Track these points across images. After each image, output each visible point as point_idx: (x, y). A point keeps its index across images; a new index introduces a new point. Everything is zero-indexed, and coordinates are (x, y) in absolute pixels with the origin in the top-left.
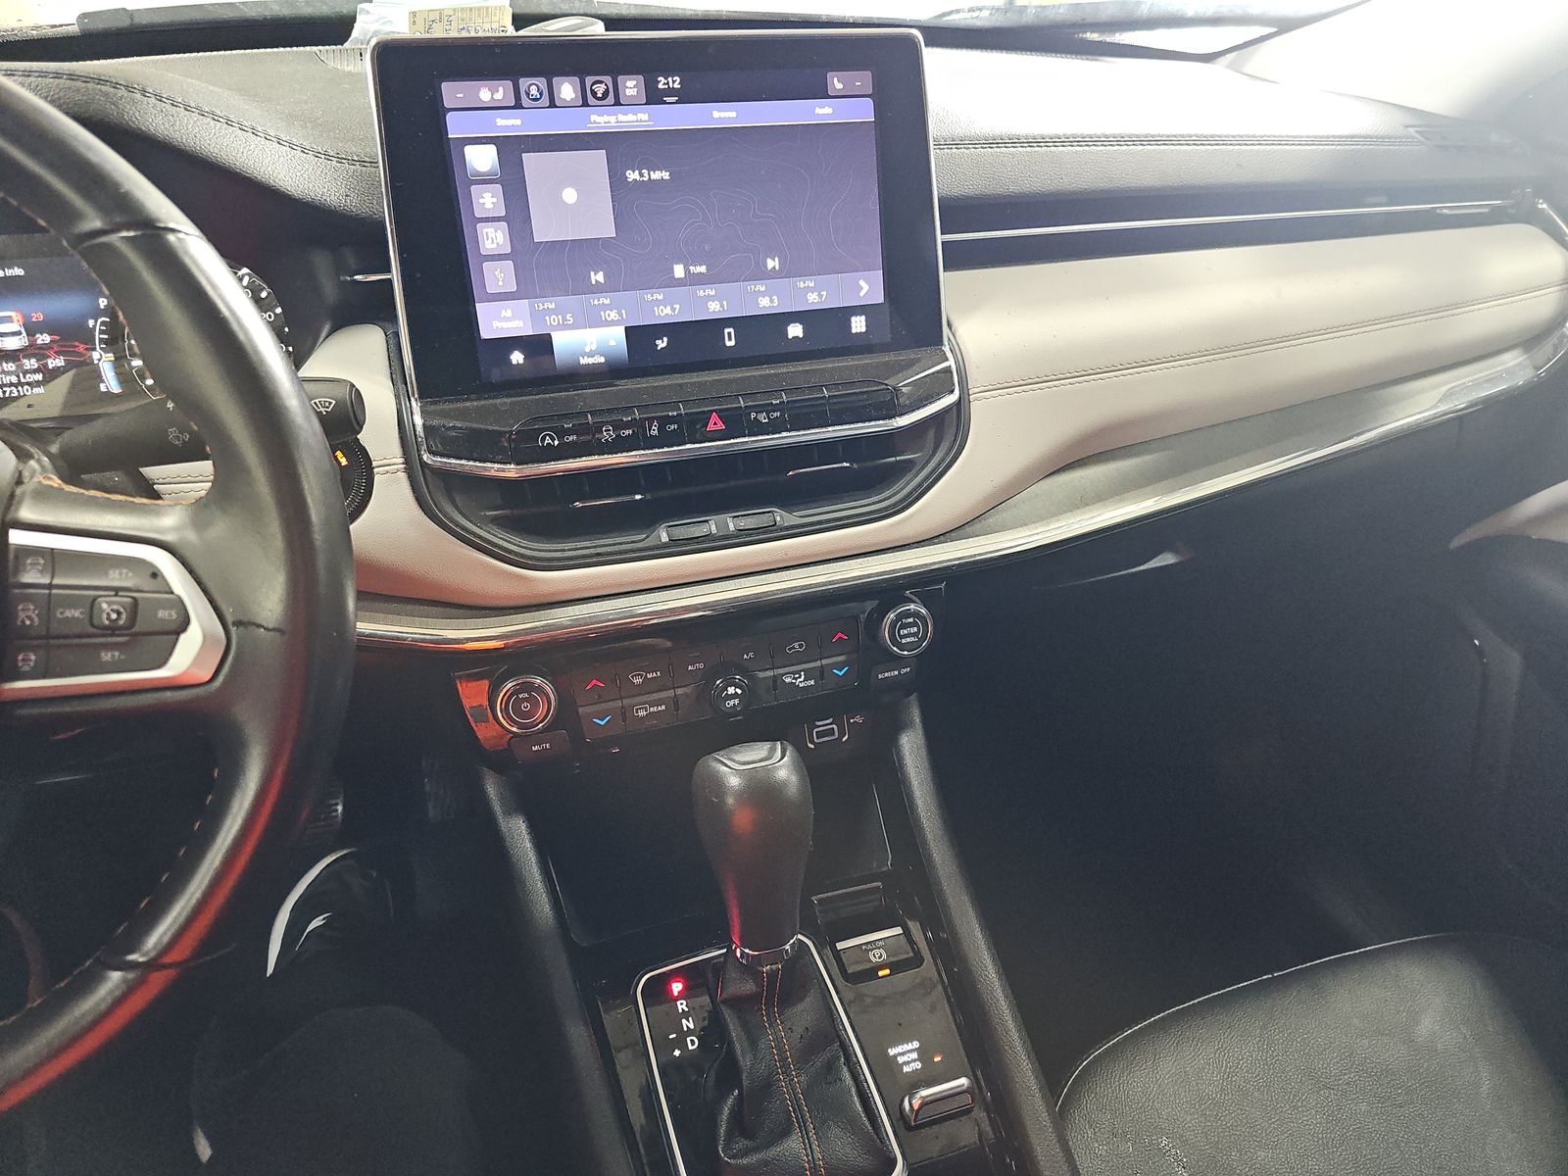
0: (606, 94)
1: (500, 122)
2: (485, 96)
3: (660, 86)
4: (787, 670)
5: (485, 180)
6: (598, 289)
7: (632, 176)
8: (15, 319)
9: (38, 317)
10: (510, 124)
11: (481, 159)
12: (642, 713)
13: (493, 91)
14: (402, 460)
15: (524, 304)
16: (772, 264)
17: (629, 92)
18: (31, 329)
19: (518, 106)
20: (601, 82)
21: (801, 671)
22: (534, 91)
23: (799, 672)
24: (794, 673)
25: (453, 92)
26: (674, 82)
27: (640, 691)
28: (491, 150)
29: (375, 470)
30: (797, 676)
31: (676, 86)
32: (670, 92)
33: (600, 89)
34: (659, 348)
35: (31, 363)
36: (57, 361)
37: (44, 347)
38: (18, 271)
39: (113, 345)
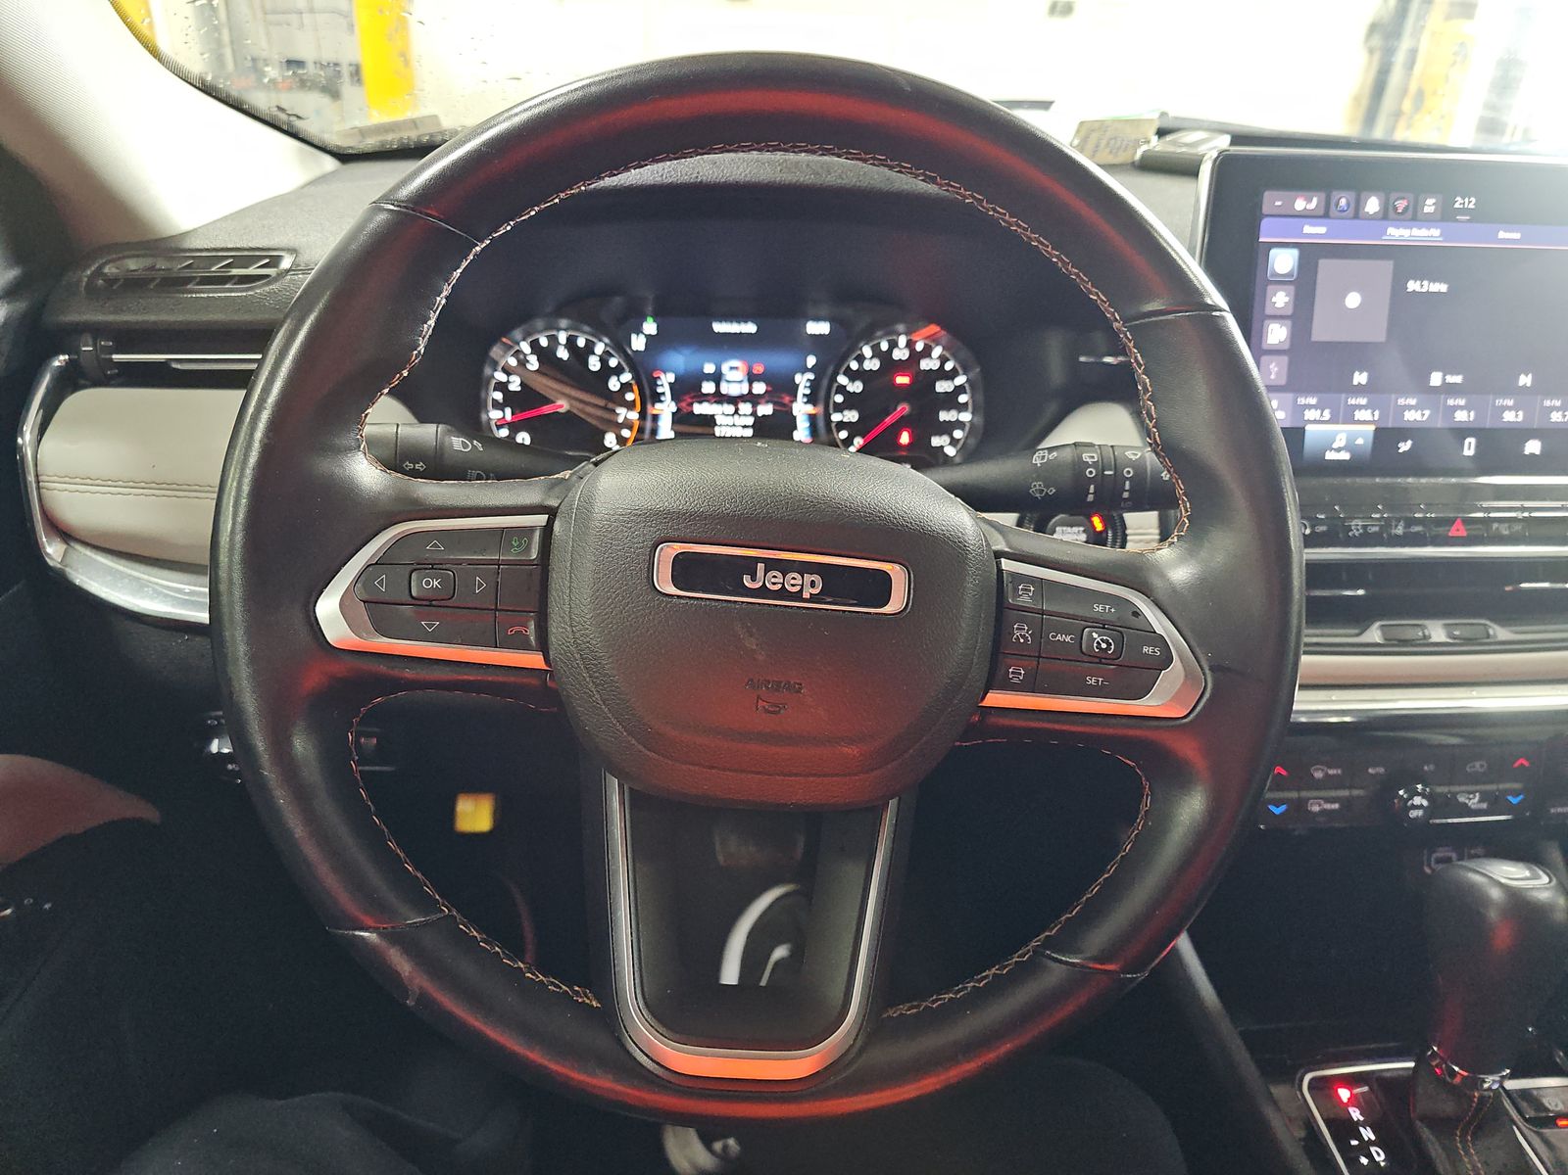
0: (1406, 209)
1: (1308, 229)
2: (1300, 205)
3: (1457, 206)
4: (1463, 788)
5: (1281, 282)
6: (1359, 390)
7: (1413, 286)
8: (741, 369)
9: (759, 369)
10: (1315, 231)
11: (1283, 261)
12: (1316, 809)
13: (1309, 201)
14: (1157, 531)
15: (1290, 396)
16: (1525, 380)
17: (1427, 210)
18: (752, 378)
19: (1326, 215)
20: (1403, 198)
21: (1477, 792)
22: (1343, 202)
23: (1473, 793)
24: (1470, 793)
25: (1273, 201)
26: (1470, 202)
27: (1318, 785)
28: (1295, 252)
29: (1128, 538)
30: (1471, 796)
31: (1471, 206)
32: (1464, 211)
33: (1401, 205)
34: (1400, 451)
35: (745, 408)
36: (766, 409)
37: (759, 396)
38: (750, 328)
39: (811, 399)
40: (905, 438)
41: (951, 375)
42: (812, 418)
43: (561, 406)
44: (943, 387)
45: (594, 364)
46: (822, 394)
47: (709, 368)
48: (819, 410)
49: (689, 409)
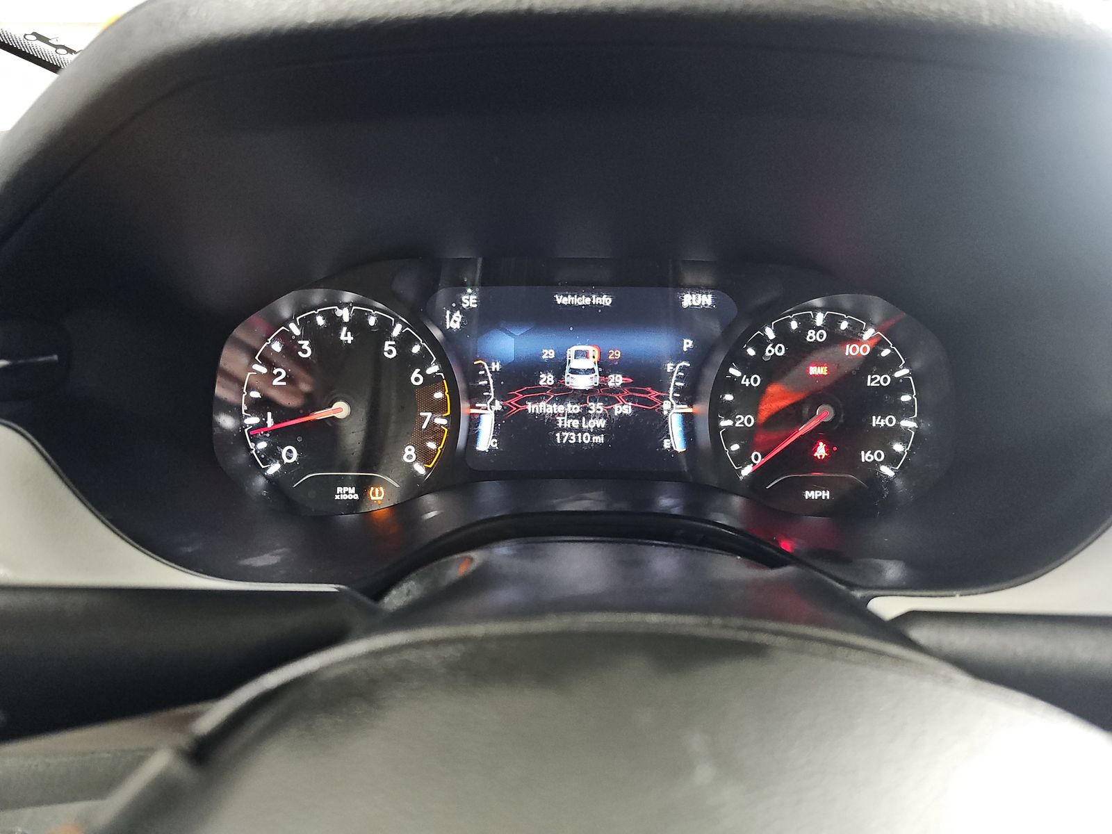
8: (592, 354)
9: (614, 355)
18: (605, 367)
35: (596, 407)
36: (625, 409)
37: (614, 390)
38: (606, 300)
39: (688, 395)
40: (821, 451)
41: (889, 365)
42: (688, 419)
43: (340, 410)
44: (876, 380)
45: (390, 350)
46: (707, 387)
47: (549, 354)
48: (701, 409)
49: (522, 408)
